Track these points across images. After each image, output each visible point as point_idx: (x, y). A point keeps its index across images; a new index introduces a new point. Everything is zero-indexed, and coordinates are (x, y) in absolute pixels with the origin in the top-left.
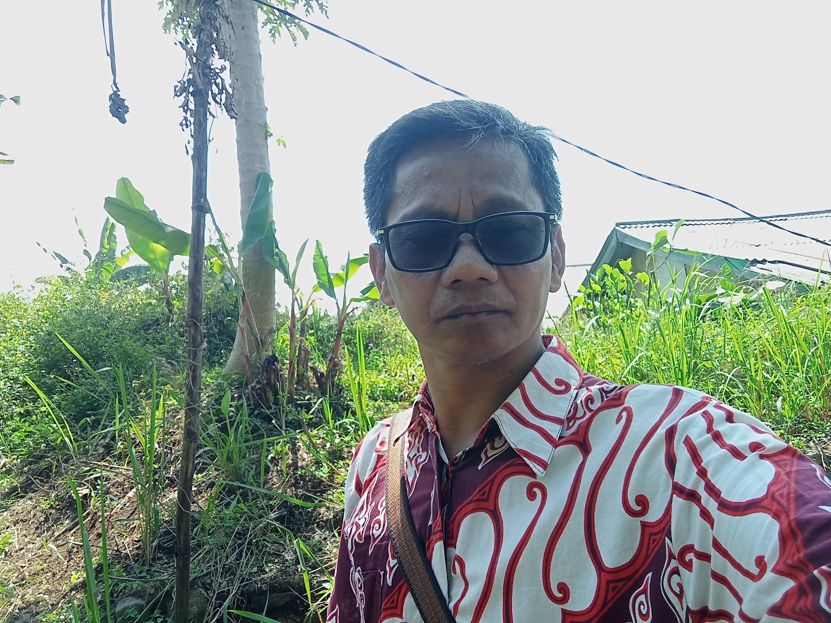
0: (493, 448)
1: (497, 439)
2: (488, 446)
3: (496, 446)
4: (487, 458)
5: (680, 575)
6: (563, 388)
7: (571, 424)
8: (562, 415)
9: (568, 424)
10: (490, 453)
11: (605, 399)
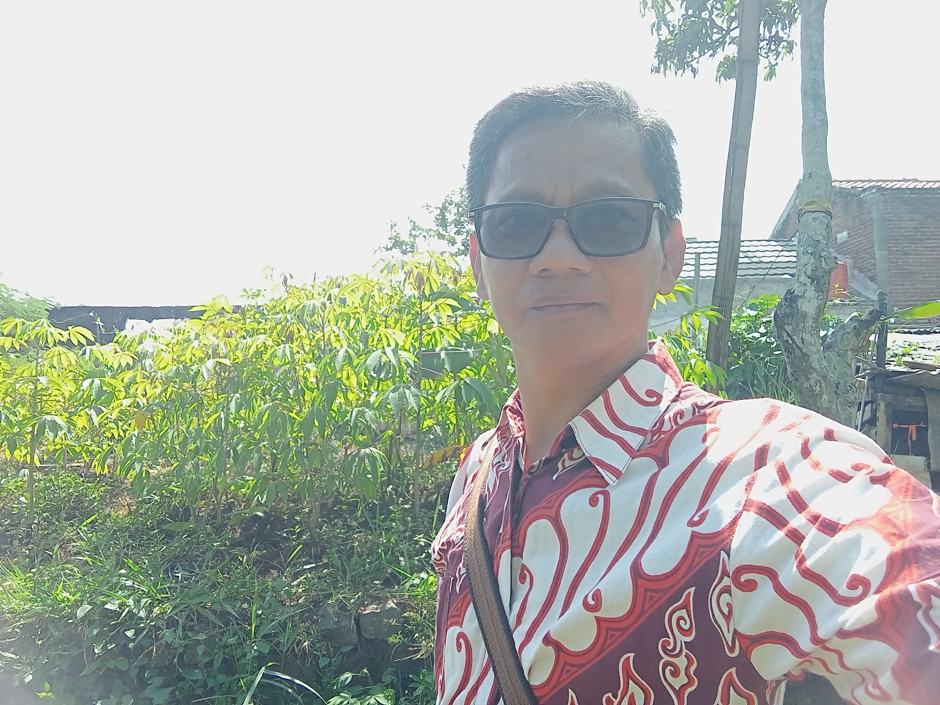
0: (571, 458)
1: (575, 450)
2: (566, 456)
3: (574, 456)
4: (564, 468)
5: (731, 596)
6: (654, 399)
7: (655, 438)
8: (647, 426)
9: (652, 438)
10: (568, 463)
11: (697, 414)
